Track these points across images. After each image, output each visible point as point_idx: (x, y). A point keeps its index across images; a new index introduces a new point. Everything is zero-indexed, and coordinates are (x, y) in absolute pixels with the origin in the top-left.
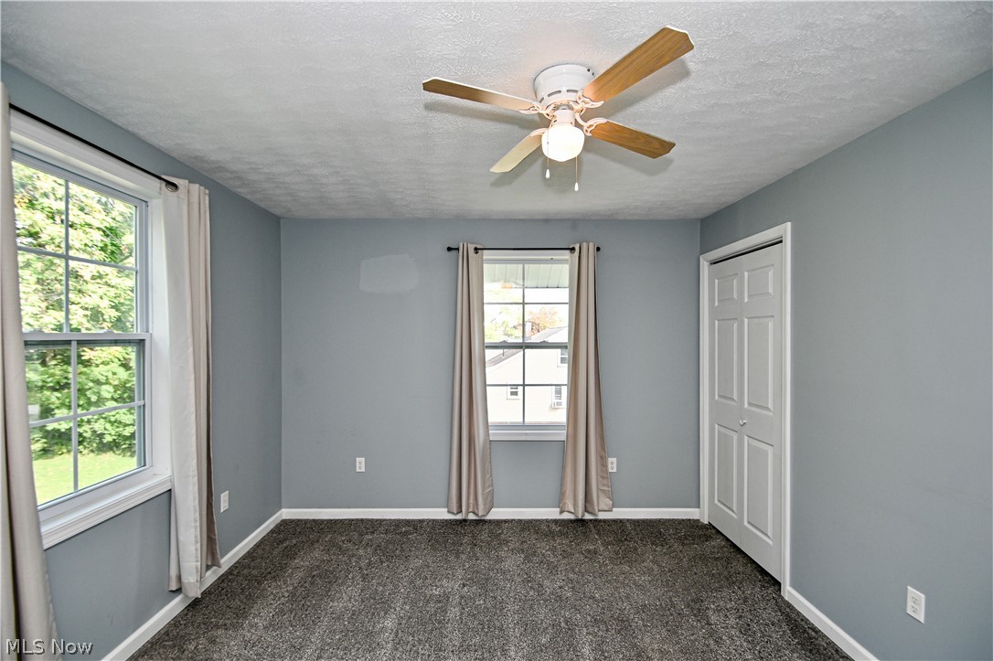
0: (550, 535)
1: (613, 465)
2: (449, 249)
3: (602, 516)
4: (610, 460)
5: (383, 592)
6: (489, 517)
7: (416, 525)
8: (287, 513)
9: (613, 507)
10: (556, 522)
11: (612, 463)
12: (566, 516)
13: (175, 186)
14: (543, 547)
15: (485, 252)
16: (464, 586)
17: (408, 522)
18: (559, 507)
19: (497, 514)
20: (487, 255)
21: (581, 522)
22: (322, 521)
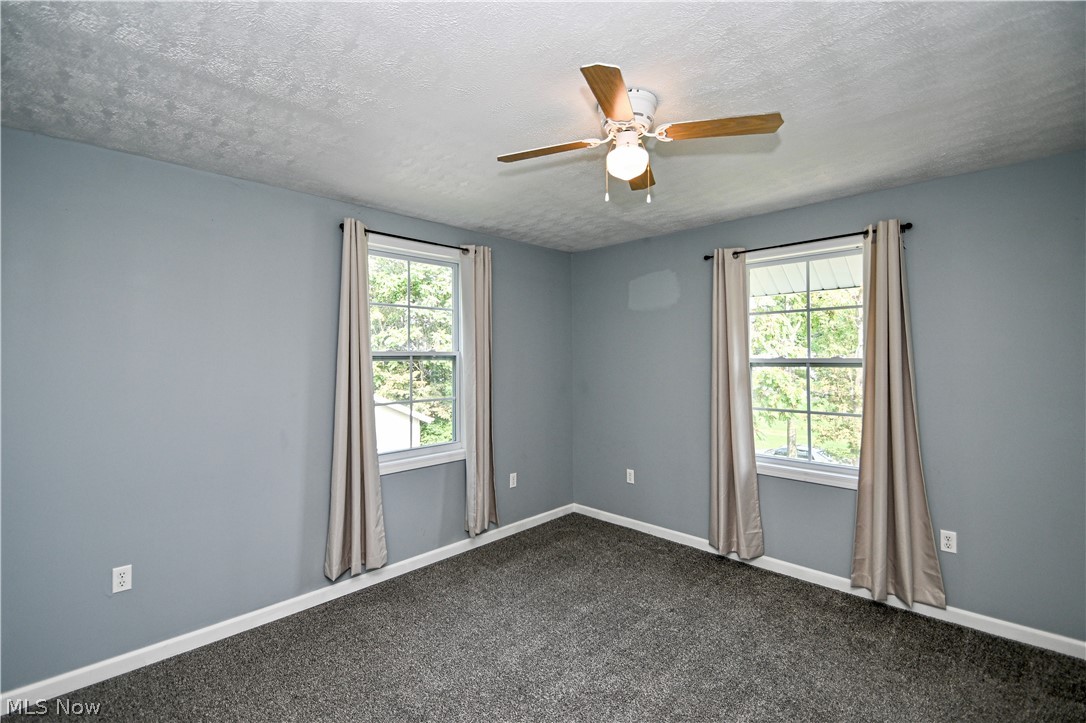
0: (826, 607)
1: (949, 541)
2: (707, 258)
3: (920, 609)
4: (944, 533)
5: (600, 587)
6: (754, 563)
7: (671, 547)
8: (575, 508)
9: (947, 604)
10: (846, 597)
11: (948, 539)
12: (864, 594)
13: (467, 250)
14: (799, 615)
15: (747, 254)
16: (672, 610)
17: (669, 544)
18: (850, 578)
19: (767, 563)
20: (749, 258)
21: (879, 606)
22: (599, 521)
